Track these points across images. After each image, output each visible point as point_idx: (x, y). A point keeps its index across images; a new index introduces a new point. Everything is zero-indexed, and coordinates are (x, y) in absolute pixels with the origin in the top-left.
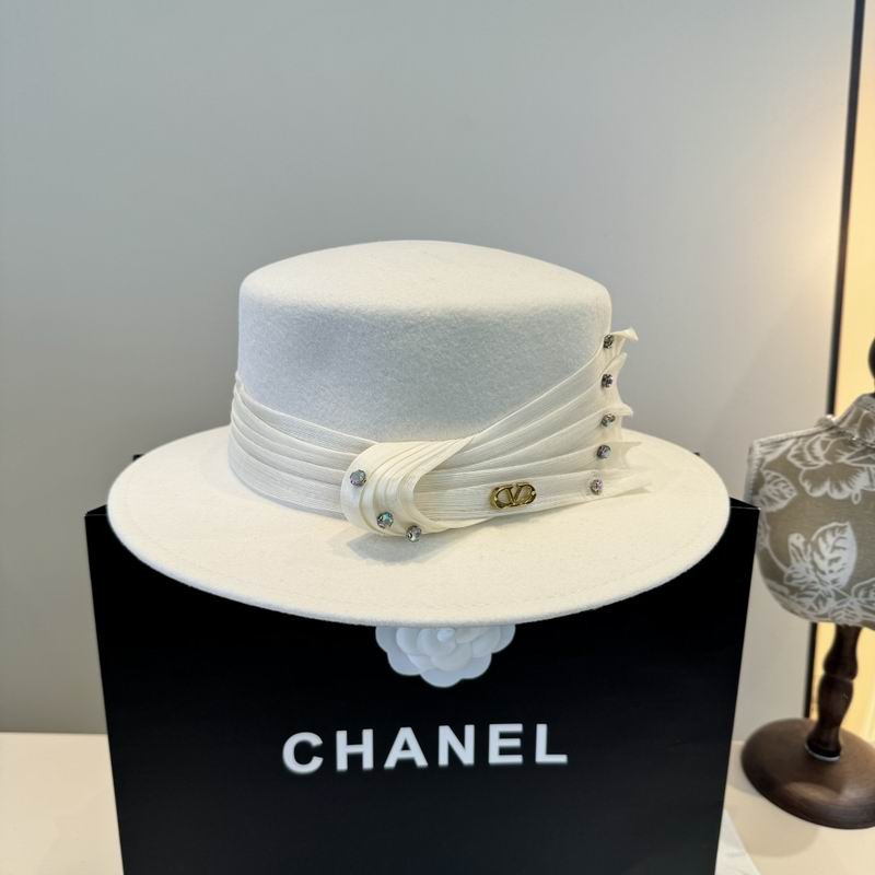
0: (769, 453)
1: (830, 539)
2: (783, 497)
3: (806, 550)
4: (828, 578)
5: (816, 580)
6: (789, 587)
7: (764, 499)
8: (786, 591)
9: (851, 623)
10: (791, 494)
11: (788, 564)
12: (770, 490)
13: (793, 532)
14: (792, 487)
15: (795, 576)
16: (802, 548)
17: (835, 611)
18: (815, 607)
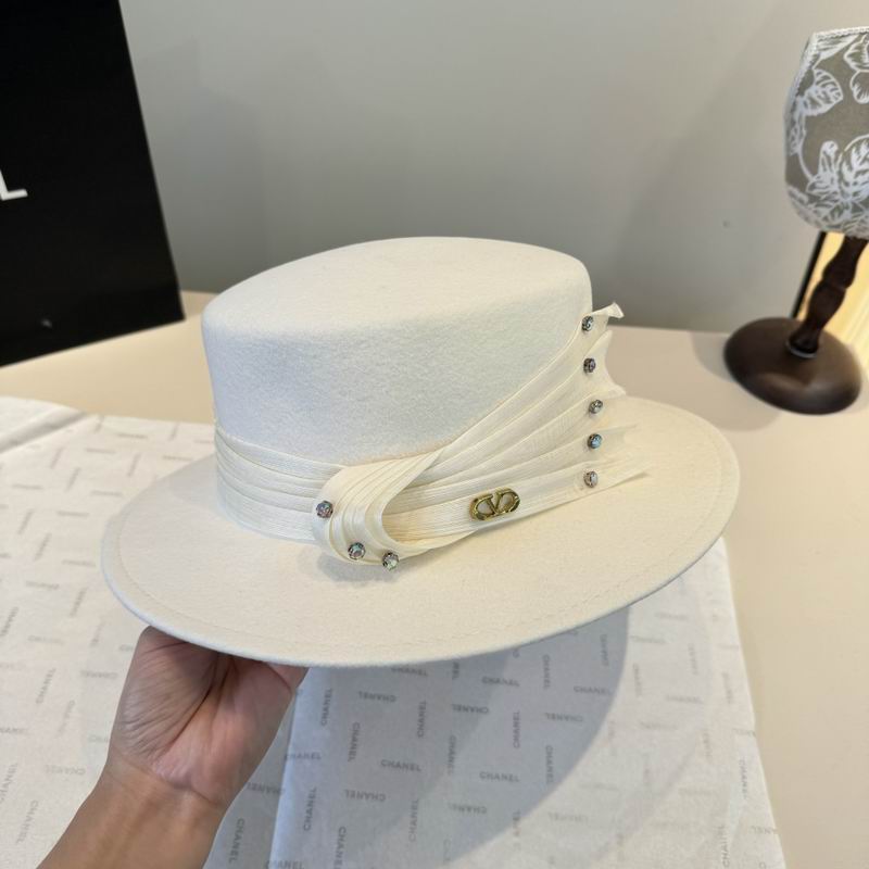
0: (825, 49)
1: (864, 150)
2: (828, 100)
3: (836, 159)
4: (851, 190)
5: (839, 191)
6: (809, 195)
7: (808, 102)
8: (806, 199)
9: (861, 235)
10: (836, 97)
11: (814, 172)
12: (817, 92)
13: (828, 140)
14: (840, 90)
15: (818, 185)
16: (833, 156)
17: (848, 222)
18: (830, 217)
